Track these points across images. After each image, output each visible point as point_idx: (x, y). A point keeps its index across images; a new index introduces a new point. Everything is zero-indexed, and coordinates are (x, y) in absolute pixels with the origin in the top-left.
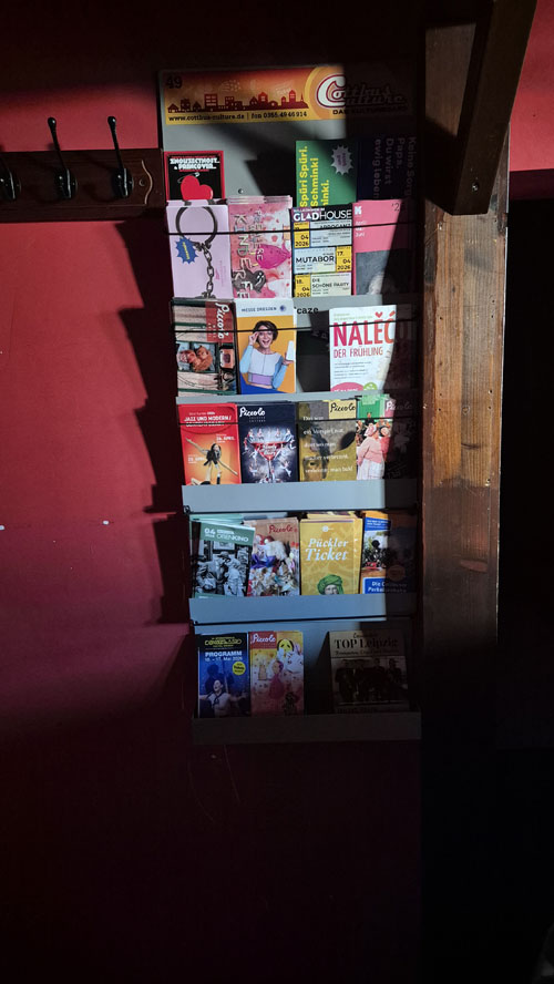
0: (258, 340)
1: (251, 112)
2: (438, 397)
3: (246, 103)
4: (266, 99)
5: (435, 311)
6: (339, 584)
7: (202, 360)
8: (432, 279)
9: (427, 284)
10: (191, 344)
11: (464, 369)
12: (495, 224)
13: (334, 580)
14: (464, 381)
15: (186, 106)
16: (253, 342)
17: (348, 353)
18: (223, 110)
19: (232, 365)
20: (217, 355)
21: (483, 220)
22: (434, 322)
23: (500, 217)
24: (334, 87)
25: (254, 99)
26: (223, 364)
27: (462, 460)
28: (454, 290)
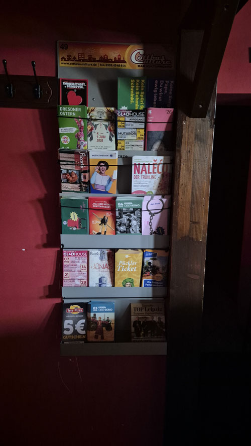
0: (99, 169)
1: (100, 63)
2: (180, 199)
3: (98, 59)
4: (107, 57)
5: (180, 161)
6: (132, 282)
7: (73, 178)
8: (180, 146)
9: (177, 148)
10: (68, 170)
11: (193, 188)
12: (209, 123)
13: (130, 280)
14: (192, 192)
15: (69, 58)
16: (97, 170)
17: (140, 177)
18: (87, 61)
19: (87, 180)
20: (80, 176)
21: (204, 121)
22: (180, 165)
23: (211, 120)
24: (138, 55)
25: (101, 57)
26: (83, 180)
27: (190, 229)
28: (189, 152)
